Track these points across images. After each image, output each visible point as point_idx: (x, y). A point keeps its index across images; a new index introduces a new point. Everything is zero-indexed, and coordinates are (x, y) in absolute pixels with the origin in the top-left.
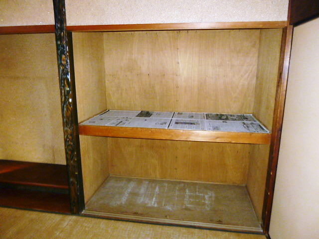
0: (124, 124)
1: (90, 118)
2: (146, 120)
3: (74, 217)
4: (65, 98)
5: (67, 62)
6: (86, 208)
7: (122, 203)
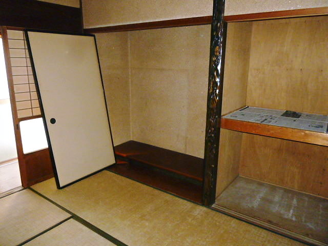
0: (270, 122)
1: (231, 112)
2: (295, 121)
3: (204, 209)
4: (213, 89)
5: (220, 53)
6: (216, 203)
7: (253, 207)
